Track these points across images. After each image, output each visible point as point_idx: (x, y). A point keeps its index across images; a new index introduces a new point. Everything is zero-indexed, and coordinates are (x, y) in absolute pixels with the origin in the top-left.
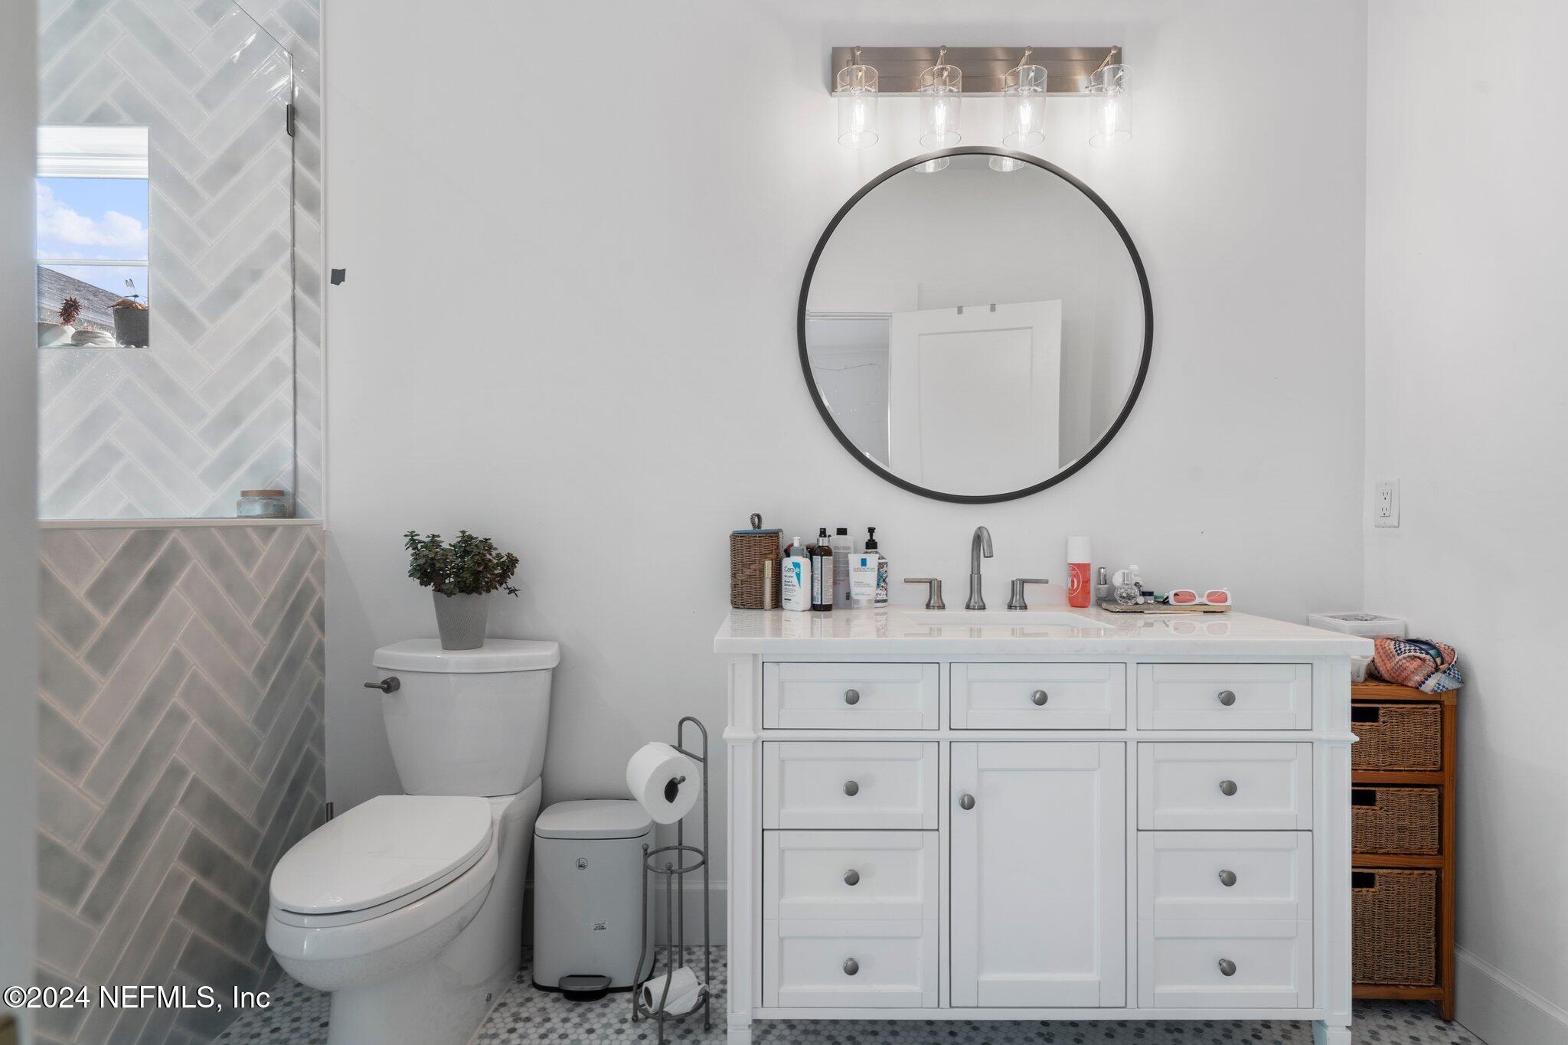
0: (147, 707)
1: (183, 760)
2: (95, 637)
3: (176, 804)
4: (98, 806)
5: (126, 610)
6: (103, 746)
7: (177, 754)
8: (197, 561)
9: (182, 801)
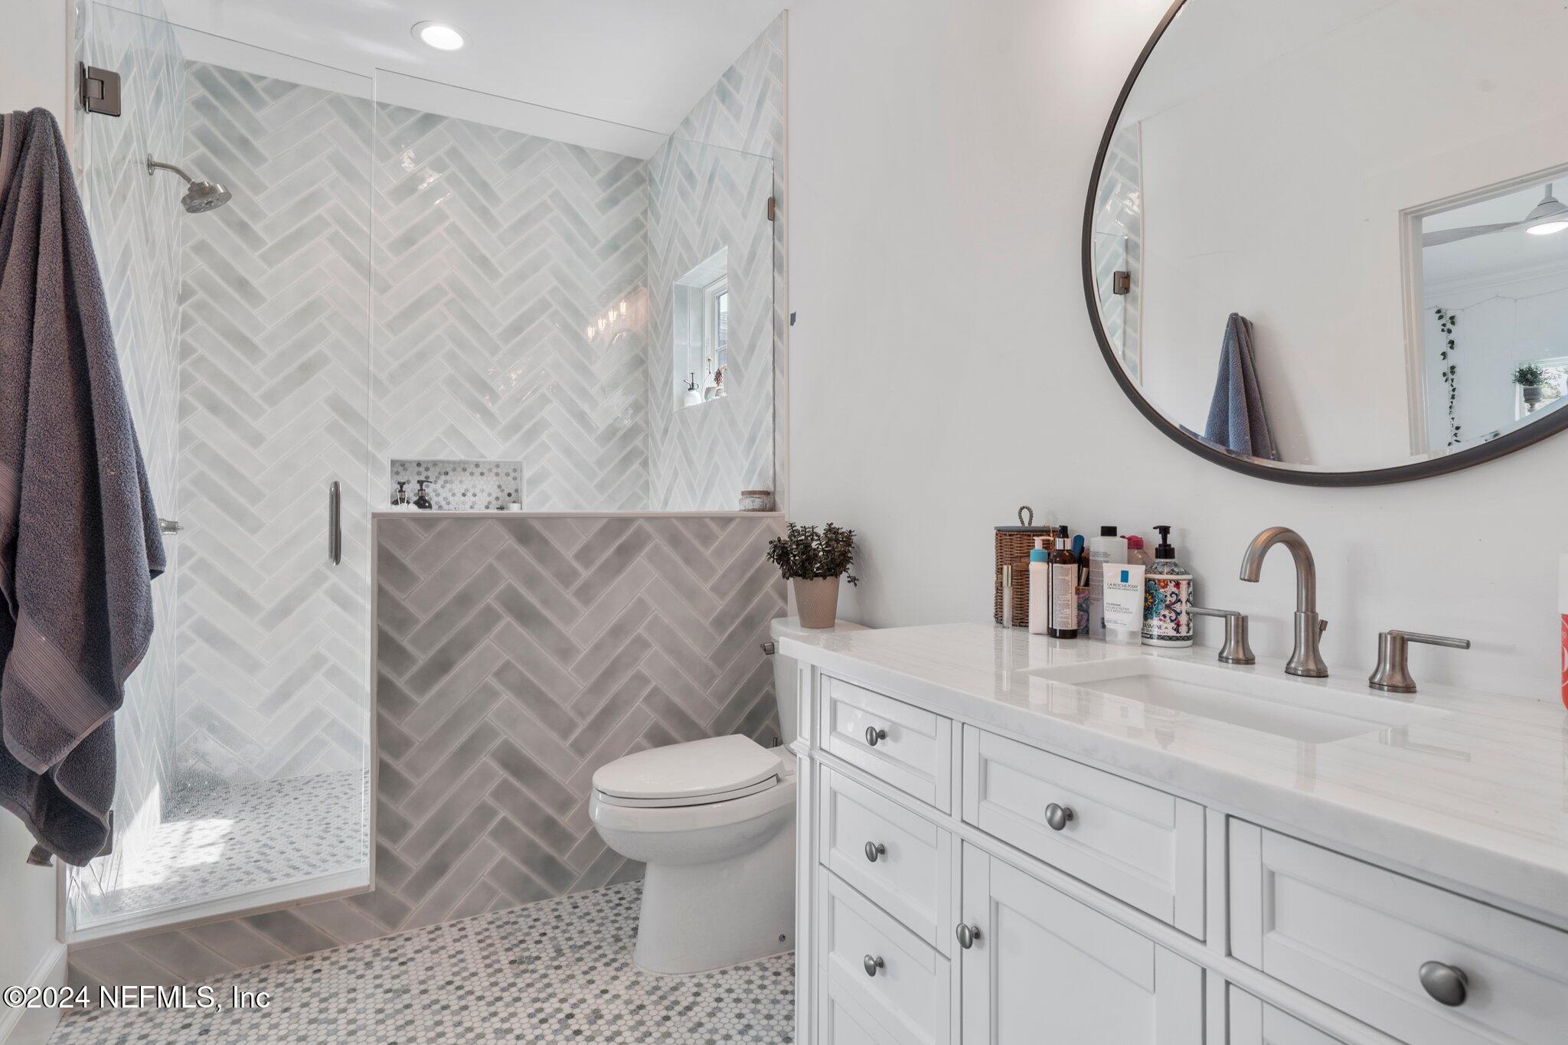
0: (617, 631)
1: (646, 672)
2: (578, 583)
3: (641, 700)
4: (582, 685)
5: (601, 568)
6: (585, 649)
7: (642, 667)
8: (658, 540)
9: (646, 699)
